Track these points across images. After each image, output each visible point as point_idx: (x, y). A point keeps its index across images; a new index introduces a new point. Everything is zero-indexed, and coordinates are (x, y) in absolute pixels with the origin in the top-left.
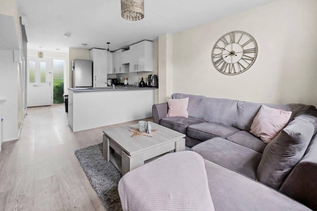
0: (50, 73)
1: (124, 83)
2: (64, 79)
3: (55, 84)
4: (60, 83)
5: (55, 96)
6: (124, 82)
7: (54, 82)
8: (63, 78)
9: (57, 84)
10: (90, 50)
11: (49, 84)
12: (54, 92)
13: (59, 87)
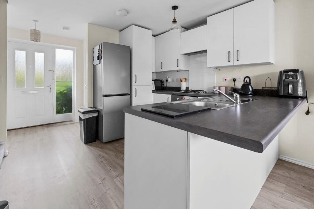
0: (50, 71)
1: (180, 88)
2: (73, 81)
3: (58, 87)
4: (65, 87)
5: (58, 108)
6: (181, 84)
7: (57, 86)
8: (72, 79)
9: (62, 89)
10: (121, 31)
11: (49, 88)
12: (57, 101)
13: (65, 93)
